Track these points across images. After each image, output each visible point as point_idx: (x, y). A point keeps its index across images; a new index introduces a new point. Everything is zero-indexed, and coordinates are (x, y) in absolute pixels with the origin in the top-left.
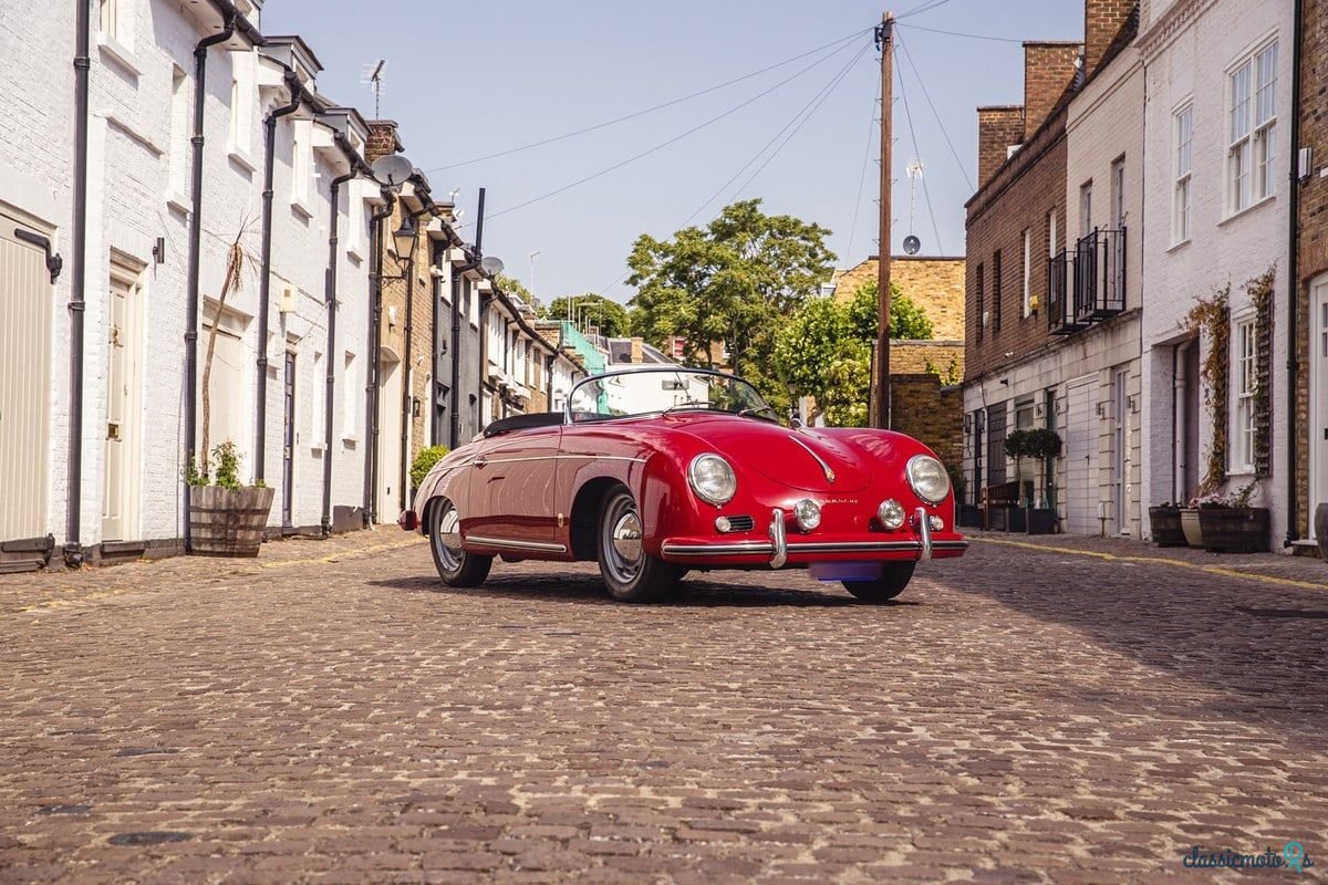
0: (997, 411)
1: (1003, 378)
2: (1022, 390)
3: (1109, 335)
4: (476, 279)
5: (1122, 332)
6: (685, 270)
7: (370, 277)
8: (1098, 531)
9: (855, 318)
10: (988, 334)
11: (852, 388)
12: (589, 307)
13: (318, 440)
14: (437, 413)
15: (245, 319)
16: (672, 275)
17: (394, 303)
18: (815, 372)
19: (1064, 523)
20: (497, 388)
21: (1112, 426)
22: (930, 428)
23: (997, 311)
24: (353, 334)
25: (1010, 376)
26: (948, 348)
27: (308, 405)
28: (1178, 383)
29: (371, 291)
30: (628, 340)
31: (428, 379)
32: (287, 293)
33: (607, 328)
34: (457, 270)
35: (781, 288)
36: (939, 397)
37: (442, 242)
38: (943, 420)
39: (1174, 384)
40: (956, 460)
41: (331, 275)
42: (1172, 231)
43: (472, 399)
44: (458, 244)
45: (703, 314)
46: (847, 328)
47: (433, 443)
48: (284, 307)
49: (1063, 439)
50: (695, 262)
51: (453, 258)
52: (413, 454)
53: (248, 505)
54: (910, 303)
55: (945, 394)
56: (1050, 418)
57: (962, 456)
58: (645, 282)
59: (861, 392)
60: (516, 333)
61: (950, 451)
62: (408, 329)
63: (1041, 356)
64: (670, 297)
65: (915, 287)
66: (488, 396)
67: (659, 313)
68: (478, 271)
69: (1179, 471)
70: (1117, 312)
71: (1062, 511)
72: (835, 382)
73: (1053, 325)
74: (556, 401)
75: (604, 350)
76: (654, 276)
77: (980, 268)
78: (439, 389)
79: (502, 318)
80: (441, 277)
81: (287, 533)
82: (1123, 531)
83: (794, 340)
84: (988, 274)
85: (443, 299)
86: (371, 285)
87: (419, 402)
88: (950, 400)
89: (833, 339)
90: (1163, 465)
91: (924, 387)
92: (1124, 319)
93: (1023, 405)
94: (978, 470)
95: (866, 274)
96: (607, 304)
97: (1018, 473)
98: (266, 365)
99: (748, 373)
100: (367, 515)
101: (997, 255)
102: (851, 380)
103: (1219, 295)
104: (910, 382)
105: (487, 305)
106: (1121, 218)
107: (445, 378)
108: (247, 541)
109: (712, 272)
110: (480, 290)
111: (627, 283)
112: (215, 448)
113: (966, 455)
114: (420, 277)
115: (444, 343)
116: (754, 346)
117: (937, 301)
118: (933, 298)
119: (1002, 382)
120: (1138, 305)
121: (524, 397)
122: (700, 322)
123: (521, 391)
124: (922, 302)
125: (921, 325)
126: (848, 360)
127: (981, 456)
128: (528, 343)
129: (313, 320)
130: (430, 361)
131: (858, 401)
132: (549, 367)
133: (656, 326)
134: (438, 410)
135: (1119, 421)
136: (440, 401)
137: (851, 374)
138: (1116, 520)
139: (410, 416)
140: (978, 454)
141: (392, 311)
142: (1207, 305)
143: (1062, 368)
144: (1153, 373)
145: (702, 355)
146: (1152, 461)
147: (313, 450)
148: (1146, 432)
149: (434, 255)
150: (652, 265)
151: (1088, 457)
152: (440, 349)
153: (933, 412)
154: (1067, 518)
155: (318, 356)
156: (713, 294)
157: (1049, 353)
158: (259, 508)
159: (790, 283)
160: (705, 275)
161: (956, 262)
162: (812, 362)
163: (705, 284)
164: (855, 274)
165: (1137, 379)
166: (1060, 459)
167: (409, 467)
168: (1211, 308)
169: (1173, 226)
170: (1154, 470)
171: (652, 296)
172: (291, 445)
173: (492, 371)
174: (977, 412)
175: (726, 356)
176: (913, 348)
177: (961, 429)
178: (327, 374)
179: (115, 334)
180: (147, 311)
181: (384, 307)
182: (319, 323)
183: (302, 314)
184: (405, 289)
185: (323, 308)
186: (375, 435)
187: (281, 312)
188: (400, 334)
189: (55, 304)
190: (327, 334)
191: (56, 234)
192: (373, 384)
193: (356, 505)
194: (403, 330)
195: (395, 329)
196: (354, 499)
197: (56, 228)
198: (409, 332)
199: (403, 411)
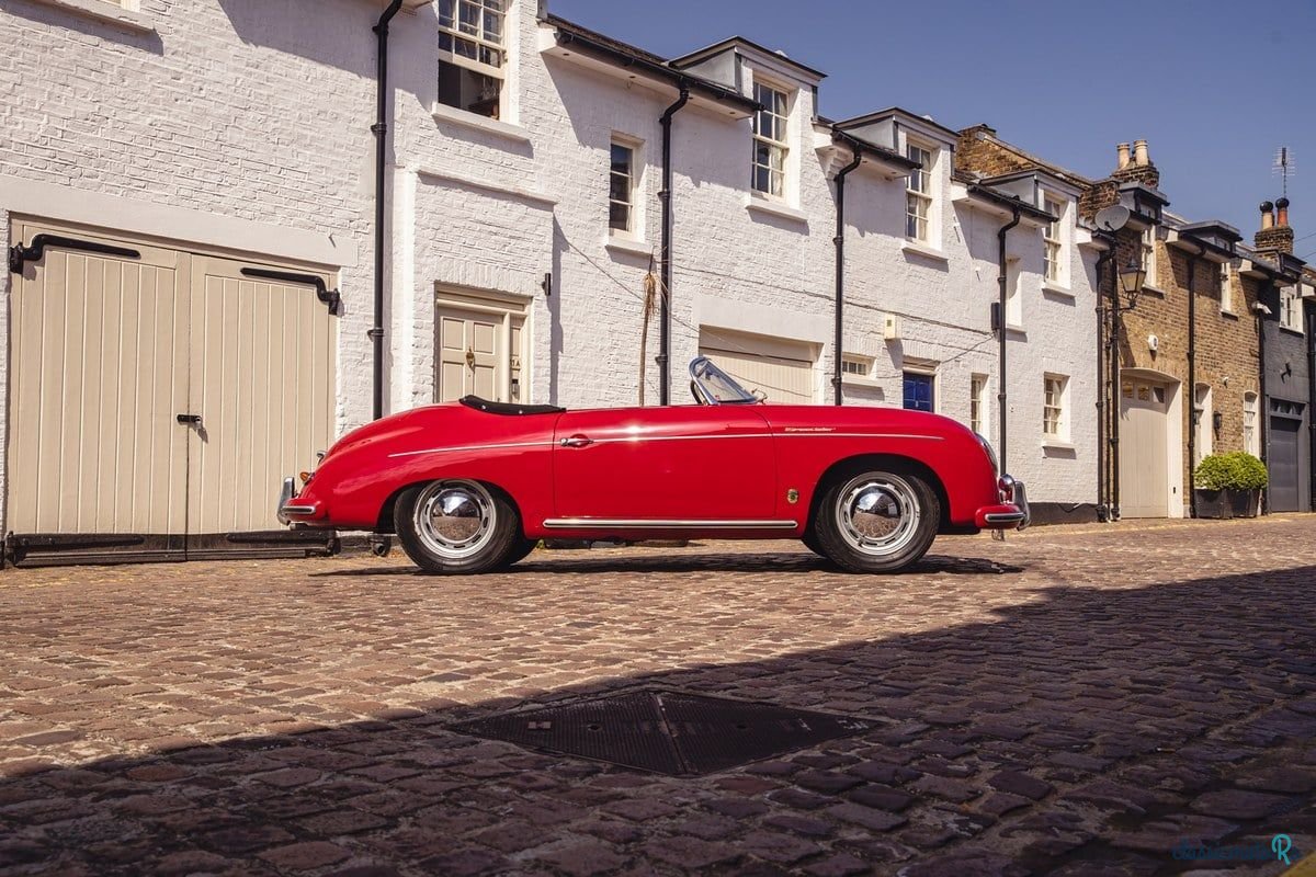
7: (1096, 310)
17: (1159, 332)
29: (1099, 322)
31: (1250, 395)
32: (889, 323)
34: (1312, 305)
37: (1267, 280)
41: (997, 308)
48: (890, 335)
62: (1191, 354)
85: (1286, 331)
86: (1099, 316)
98: (840, 383)
100: (1102, 511)
107: (1292, 396)
114: (1221, 310)
115: (1289, 366)
129: (964, 346)
130: (1254, 381)
141: (1153, 339)
149: (1259, 291)
152: (1277, 370)
155: (981, 376)
178: (997, 391)
179: (470, 356)
180: (532, 337)
181: (1136, 336)
182: (978, 348)
183: (936, 341)
184: (1186, 320)
185: (988, 337)
186: (1114, 443)
187: (887, 340)
188: (1177, 358)
189: (338, 331)
190: (998, 359)
191: (340, 273)
192: (1108, 400)
193: (1081, 503)
194: (1184, 356)
195: (1162, 355)
196: (1075, 496)
197: (339, 267)
198: (1190, 357)
199: (1187, 423)
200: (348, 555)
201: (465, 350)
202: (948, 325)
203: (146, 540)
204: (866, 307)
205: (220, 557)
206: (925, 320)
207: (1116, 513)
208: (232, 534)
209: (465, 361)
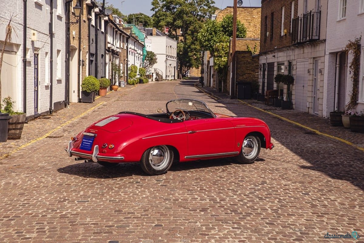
0: (271, 65)
1: (273, 55)
2: (280, 60)
3: (313, 47)
4: (103, 17)
5: (318, 47)
6: (169, 6)
7: (66, 23)
8: (307, 111)
9: (223, 26)
10: (268, 39)
11: (223, 52)
12: (140, 17)
13: (47, 82)
14: (91, 63)
15: (18, 46)
16: (165, 8)
17: (75, 30)
18: (210, 44)
19: (294, 106)
20: (111, 50)
21: (313, 77)
22: (248, 68)
23: (272, 32)
24: (60, 43)
25: (276, 54)
26: (254, 41)
27: (43, 71)
28: (337, 66)
29: (66, 27)
30: (151, 28)
31: (87, 52)
32: (34, 34)
33: (146, 24)
34: (97, 15)
35: (198, 12)
36: (251, 58)
37: (91, 6)
38: (253, 66)
39: (336, 66)
40: (256, 79)
41: (51, 25)
42: (339, 14)
43: (102, 55)
44: (97, 7)
45: (175, 20)
46: (220, 30)
47: (89, 75)
48: (33, 39)
49: (295, 78)
50: (172, 4)
51: (95, 11)
52: (82, 78)
53: (16, 121)
54: (239, 22)
55: (254, 57)
56: (290, 71)
57: (258, 77)
58: (157, 10)
59: (225, 54)
60: (116, 32)
61: (255, 76)
62: (80, 38)
63: (287, 50)
64: (164, 15)
65: (241, 17)
66: (107, 54)
67: (161, 20)
68: (104, 15)
69: (336, 95)
70: (317, 40)
71: (294, 102)
72: (218, 50)
73: (293, 42)
74: (130, 51)
75: (144, 32)
76: (159, 8)
77: (266, 17)
78: (91, 55)
79: (112, 28)
80: (91, 19)
81: (36, 117)
82: (316, 112)
83: (204, 33)
84: (269, 20)
85: (92, 25)
86: (66, 25)
87: (84, 61)
88: (255, 59)
89: (216, 33)
90: (331, 93)
91: (246, 55)
92: (319, 42)
93: (280, 64)
94: (264, 83)
95: (226, 12)
96: (145, 16)
97: (278, 87)
98: (26, 61)
99: (188, 39)
100: (66, 102)
101: (272, 14)
102: (223, 50)
103: (357, 40)
104: (242, 53)
105: (107, 24)
106: (318, 7)
107: (93, 51)
108: (16, 134)
109: (177, 7)
110: (104, 20)
111: (151, 10)
112: (4, 99)
113: (260, 77)
114: (84, 19)
115: (93, 39)
116: (190, 30)
117: (248, 21)
118: (247, 20)
119: (273, 56)
120: (324, 38)
121: (119, 52)
122: (173, 23)
123: (118, 50)
124: (243, 21)
125: (243, 29)
126: (222, 43)
127: (265, 78)
128: (120, 34)
129: (45, 41)
130: (88, 47)
131: (225, 56)
132: (127, 42)
133: (160, 24)
134: (91, 62)
135: (315, 76)
136: (91, 59)
137: (222, 48)
138: (313, 108)
139: (81, 67)
140: (264, 77)
141: (74, 32)
142: (353, 43)
143: (294, 55)
144: (329, 62)
145: (174, 33)
146: (328, 92)
147: (46, 86)
148: (326, 81)
149: (89, 11)
150: (159, 5)
151: (303, 86)
152: (91, 42)
153: (249, 63)
154: (295, 104)
155: (47, 53)
156: (177, 14)
157: (291, 49)
158: (21, 122)
159: (201, 10)
160: (175, 8)
161: (254, 9)
162: (209, 40)
163: (175, 11)
164: (223, 12)
165: (323, 64)
166: (293, 85)
167: (81, 84)
168: (354, 44)
169: (339, 12)
170: (328, 95)
171: (159, 14)
172: (37, 86)
173: (109, 45)
174: (264, 64)
175: (181, 32)
176: (243, 41)
177: (258, 69)
178: (50, 59)
181: (71, 32)
182: (47, 42)
183: (40, 40)
187: (32, 41)
190: (50, 45)
192: (67, 59)
195: (75, 39)
196: (61, 98)
199: (78, 66)
202: (42, 33)
204: (28, 28)
206: (38, 32)
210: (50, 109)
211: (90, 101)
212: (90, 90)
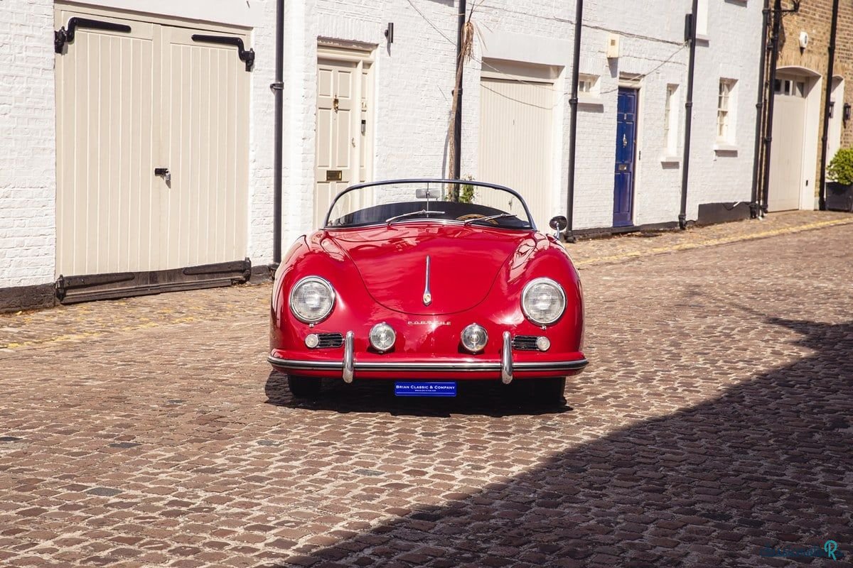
7: (763, 12)
13: (671, 154)
15: (558, 69)
24: (733, 62)
27: (656, 128)
29: (765, 23)
32: (613, 43)
41: (691, 19)
48: (610, 54)
86: (765, 18)
87: (849, 107)
100: (755, 206)
129: (663, 58)
139: (833, 120)
141: (803, 35)
147: (664, 163)
155: (672, 86)
172: (634, 161)
178: (685, 100)
179: (336, 101)
180: (377, 81)
181: (791, 34)
182: (673, 60)
183: (643, 56)
184: (830, 14)
185: (681, 47)
186: (767, 142)
187: (610, 59)
188: (820, 53)
189: (252, 85)
190: (687, 68)
191: (253, 32)
192: (765, 100)
193: (739, 201)
194: (826, 50)
195: (809, 51)
196: (735, 195)
197: (252, 28)
198: (831, 50)
199: (823, 118)
200: (257, 282)
201: (332, 98)
202: (653, 39)
203: (136, 277)
204: (596, 28)
205: (180, 289)
206: (638, 36)
207: (764, 209)
208: (186, 269)
209: (332, 107)
210: (680, 218)
211: (848, 206)
212: (847, 178)
